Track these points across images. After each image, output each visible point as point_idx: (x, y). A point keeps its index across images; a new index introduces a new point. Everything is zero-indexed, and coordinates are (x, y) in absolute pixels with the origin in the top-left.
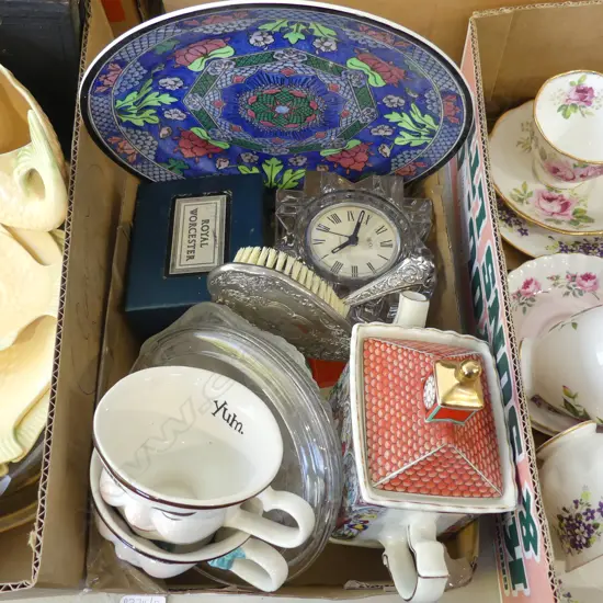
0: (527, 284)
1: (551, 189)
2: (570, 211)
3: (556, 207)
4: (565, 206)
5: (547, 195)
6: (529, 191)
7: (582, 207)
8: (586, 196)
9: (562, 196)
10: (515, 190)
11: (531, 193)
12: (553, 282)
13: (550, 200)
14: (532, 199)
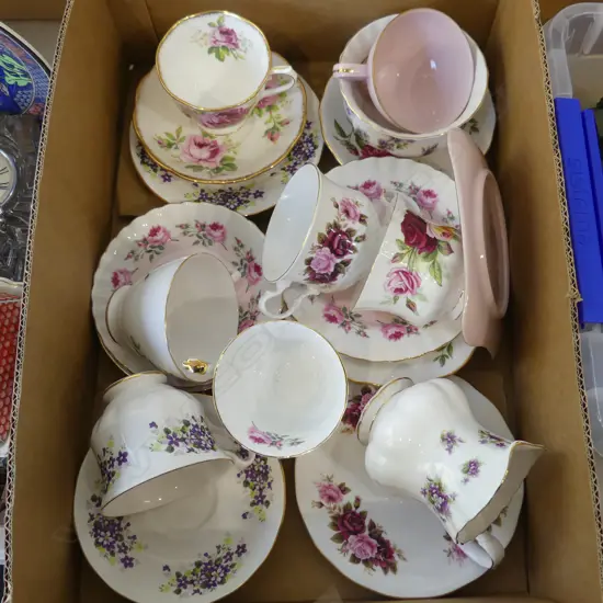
0: (154, 232)
1: (205, 135)
2: (218, 158)
3: (205, 153)
4: (215, 152)
5: (200, 140)
6: (181, 136)
7: (231, 154)
8: (238, 144)
9: (215, 142)
10: (167, 134)
11: (184, 138)
12: (182, 231)
13: (201, 146)
14: (184, 144)
